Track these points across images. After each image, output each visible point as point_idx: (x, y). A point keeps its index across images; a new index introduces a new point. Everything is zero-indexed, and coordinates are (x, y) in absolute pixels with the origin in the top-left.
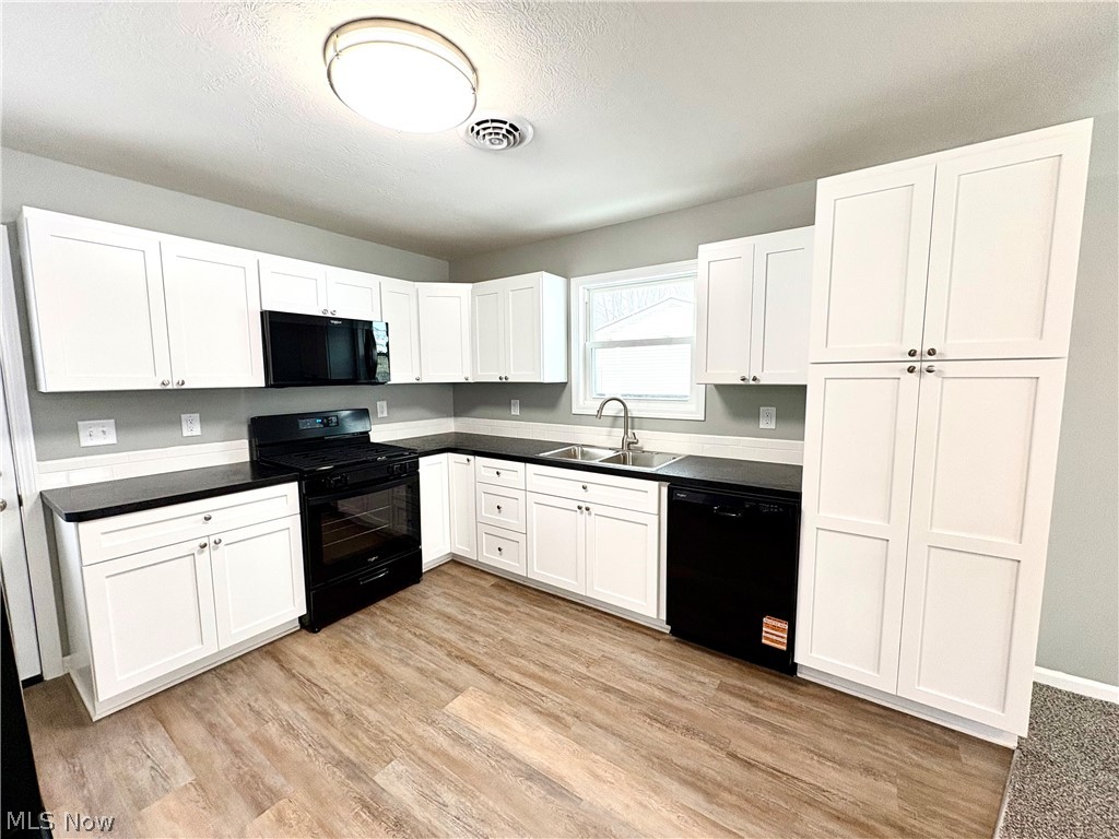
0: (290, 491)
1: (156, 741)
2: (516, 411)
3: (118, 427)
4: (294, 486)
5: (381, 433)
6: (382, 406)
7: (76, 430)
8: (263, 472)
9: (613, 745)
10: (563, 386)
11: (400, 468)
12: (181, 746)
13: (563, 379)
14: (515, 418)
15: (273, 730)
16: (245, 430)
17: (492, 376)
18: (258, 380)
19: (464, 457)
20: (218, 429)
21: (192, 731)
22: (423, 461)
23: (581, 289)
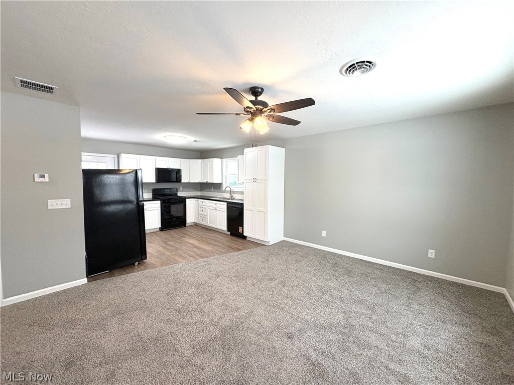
0: (159, 202)
2: (212, 190)
4: (160, 201)
5: (180, 194)
6: (181, 188)
8: (154, 198)
10: (221, 183)
11: (183, 201)
13: (221, 182)
14: (212, 192)
16: (151, 191)
17: (205, 181)
18: (154, 181)
19: (196, 199)
20: (146, 191)
22: (187, 200)
23: (225, 161)
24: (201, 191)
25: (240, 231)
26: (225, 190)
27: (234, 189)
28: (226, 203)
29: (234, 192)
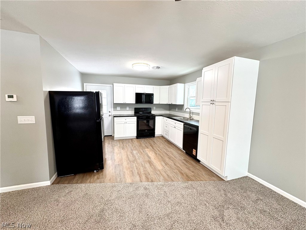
1: (118, 143)
2: (177, 110)
3: (120, 108)
4: (136, 117)
5: (153, 112)
6: (154, 108)
7: (117, 108)
8: (134, 115)
9: (160, 158)
10: (183, 105)
11: (153, 117)
12: (119, 143)
15: (127, 145)
16: (134, 109)
17: (170, 103)
18: (134, 102)
19: (163, 117)
20: (131, 109)
21: (121, 143)
22: (156, 117)
23: (187, 86)
24: (169, 110)
25: (194, 153)
26: (185, 111)
27: (193, 110)
28: (183, 124)
29: (193, 113)
